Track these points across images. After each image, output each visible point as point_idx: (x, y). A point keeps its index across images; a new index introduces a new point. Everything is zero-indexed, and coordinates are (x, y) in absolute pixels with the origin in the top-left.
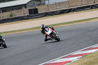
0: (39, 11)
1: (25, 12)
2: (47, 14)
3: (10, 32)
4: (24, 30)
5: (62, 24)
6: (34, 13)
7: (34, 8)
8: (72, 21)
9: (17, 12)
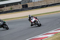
0: (28, 6)
1: (20, 7)
2: (33, 8)
3: (11, 19)
4: (19, 18)
5: (42, 14)
6: (25, 7)
7: (25, 4)
8: (48, 12)
9: (15, 6)
